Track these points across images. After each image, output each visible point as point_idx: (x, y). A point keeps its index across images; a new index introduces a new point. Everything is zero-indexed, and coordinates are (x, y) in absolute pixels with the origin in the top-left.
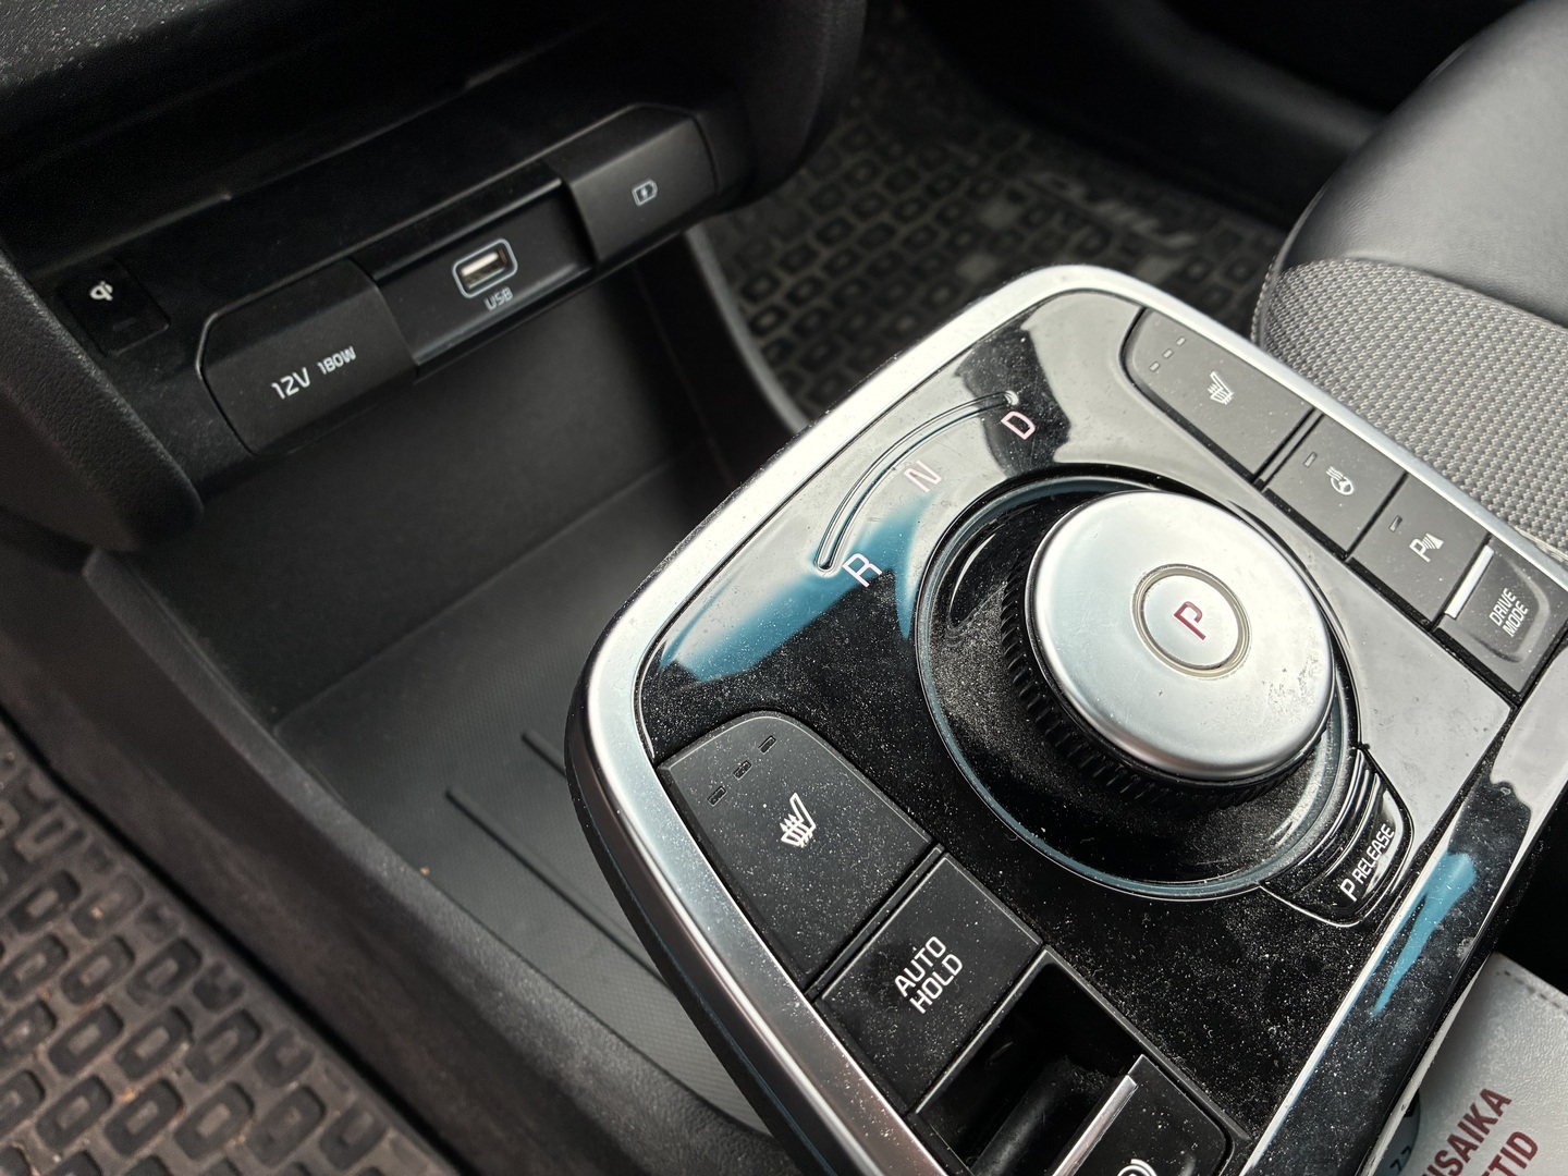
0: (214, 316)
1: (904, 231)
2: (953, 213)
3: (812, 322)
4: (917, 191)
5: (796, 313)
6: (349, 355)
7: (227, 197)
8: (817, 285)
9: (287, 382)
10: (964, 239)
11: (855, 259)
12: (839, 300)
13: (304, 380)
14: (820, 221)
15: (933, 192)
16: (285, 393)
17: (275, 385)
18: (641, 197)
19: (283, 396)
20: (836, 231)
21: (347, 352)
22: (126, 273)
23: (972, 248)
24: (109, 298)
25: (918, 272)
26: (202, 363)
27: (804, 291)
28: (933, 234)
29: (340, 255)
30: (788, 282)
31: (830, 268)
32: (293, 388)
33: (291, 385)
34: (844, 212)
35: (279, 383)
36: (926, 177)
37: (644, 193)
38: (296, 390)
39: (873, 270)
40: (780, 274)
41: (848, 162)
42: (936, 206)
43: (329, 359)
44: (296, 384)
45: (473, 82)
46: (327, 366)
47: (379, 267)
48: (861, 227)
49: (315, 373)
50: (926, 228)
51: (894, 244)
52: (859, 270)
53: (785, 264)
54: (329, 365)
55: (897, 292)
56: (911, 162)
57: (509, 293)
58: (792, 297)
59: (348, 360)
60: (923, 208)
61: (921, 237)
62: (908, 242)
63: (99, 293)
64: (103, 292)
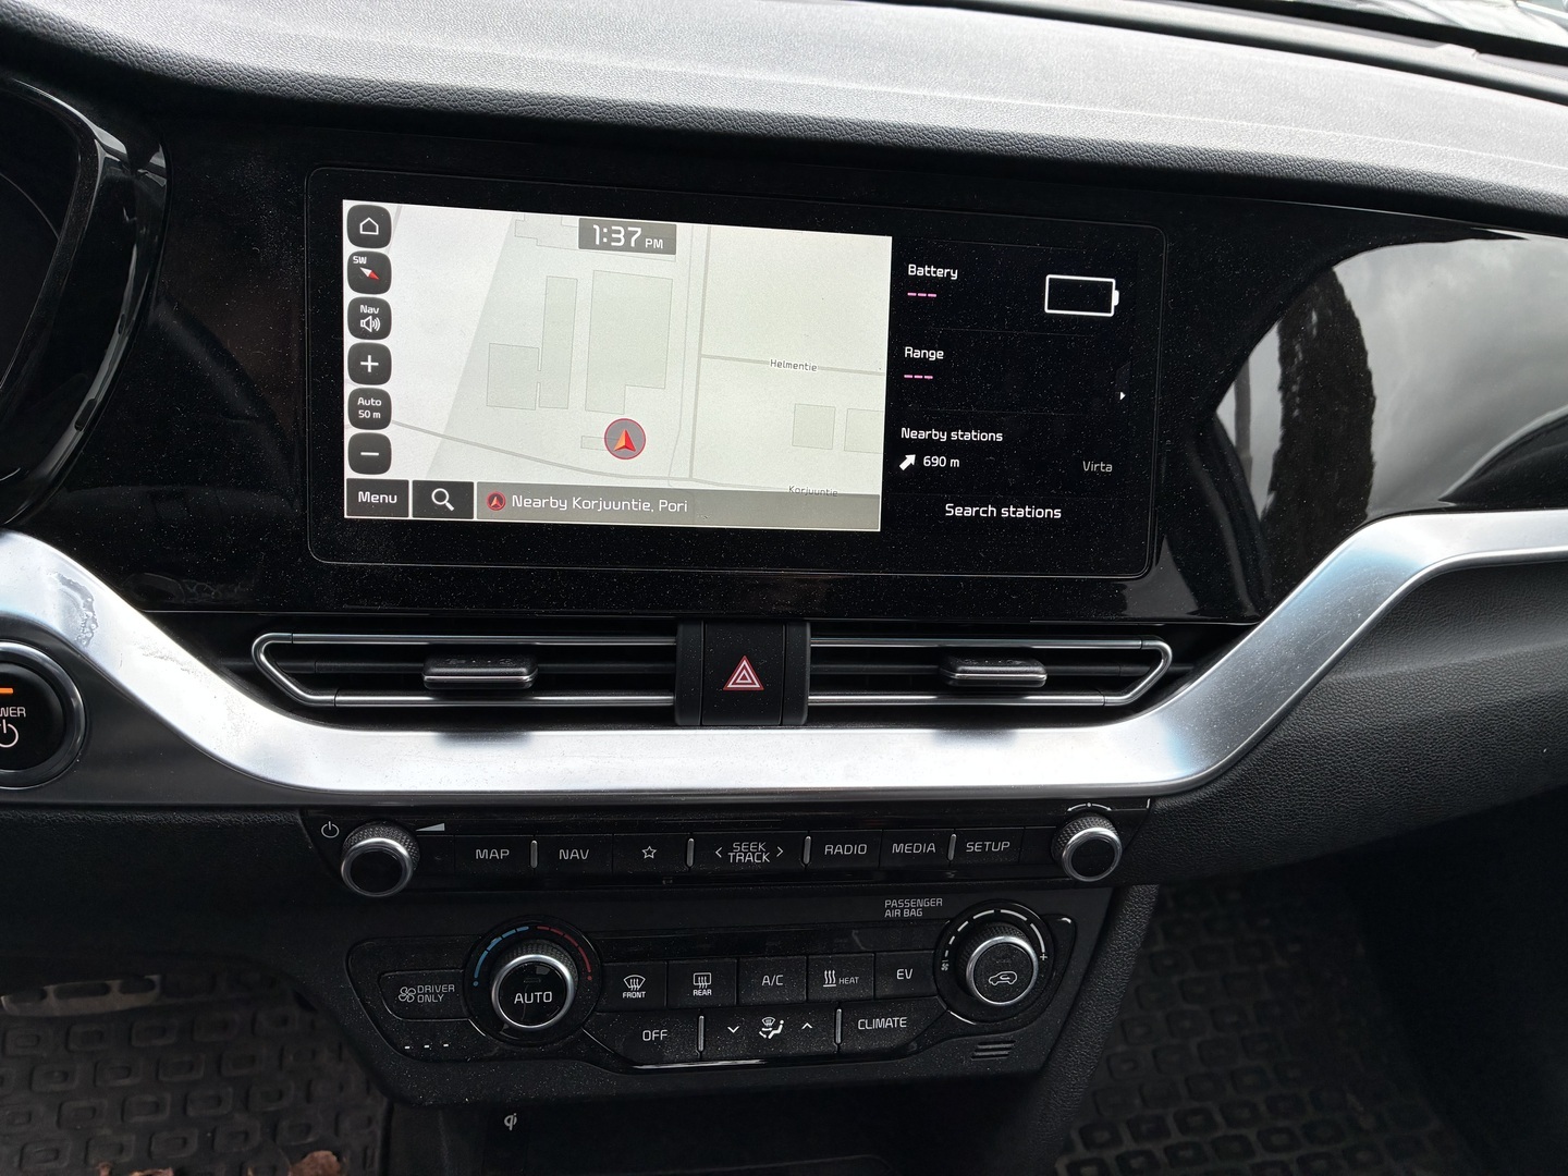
41: (1242, 1062)
42: (1304, 1150)
48: (1222, 1131)
50: (1284, 1165)
51: (1244, 1165)
53: (1134, 1127)
56: (1305, 1092)
58: (1123, 1162)
60: (1293, 1144)
62: (1258, 1169)
63: (509, 1121)
64: (511, 1122)
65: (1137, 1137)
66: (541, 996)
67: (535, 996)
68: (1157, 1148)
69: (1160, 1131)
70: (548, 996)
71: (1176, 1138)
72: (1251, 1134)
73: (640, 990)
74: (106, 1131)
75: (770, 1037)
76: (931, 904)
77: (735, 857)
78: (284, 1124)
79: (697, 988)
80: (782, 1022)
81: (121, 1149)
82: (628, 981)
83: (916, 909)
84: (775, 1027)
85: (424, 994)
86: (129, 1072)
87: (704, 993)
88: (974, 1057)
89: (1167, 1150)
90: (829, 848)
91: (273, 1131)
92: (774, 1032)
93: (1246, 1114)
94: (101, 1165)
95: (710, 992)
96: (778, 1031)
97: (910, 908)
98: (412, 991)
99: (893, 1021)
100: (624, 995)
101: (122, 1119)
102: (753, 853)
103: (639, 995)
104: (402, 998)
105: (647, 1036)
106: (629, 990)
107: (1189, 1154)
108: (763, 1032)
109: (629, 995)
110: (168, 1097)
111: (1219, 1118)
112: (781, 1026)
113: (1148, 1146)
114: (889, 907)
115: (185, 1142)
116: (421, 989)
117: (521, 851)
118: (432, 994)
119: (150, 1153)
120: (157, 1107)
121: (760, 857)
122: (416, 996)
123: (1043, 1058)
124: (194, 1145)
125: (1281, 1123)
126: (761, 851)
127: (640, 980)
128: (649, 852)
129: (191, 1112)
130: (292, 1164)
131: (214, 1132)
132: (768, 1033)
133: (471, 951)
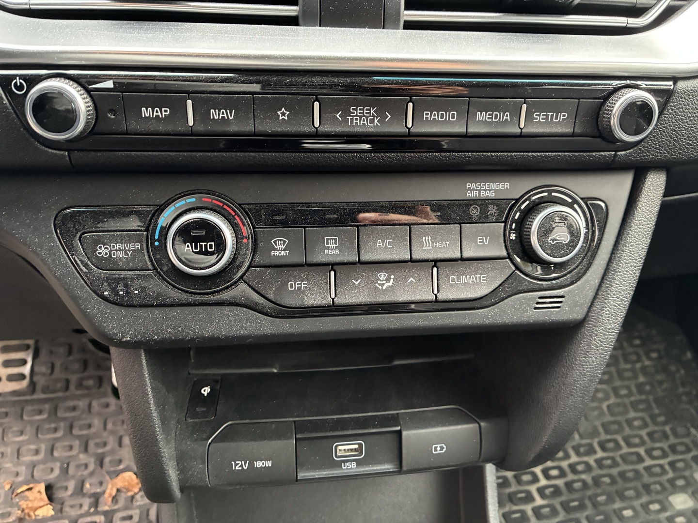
0: (230, 423)
1: (648, 462)
2: (680, 465)
3: (577, 485)
4: (665, 445)
5: (571, 477)
6: (269, 464)
7: (275, 371)
8: (588, 468)
9: (239, 464)
10: (680, 482)
11: (615, 464)
12: (596, 481)
13: (245, 466)
14: (604, 437)
15: (673, 449)
16: (235, 468)
17: (233, 463)
18: (436, 450)
19: (234, 469)
20: (611, 445)
21: (269, 462)
22: (219, 387)
23: (683, 489)
24: (206, 395)
25: (647, 487)
26: (212, 441)
27: (580, 468)
28: (664, 472)
29: (291, 419)
30: (574, 459)
31: (599, 462)
32: (240, 467)
33: (239, 466)
34: (619, 438)
35: (235, 463)
36: (673, 440)
37: (438, 449)
38: (241, 468)
39: (622, 474)
40: (571, 452)
41: (632, 414)
42: (671, 458)
43: (260, 462)
44: (241, 466)
45: (397, 362)
46: (258, 464)
47: (302, 432)
48: (625, 450)
49: (251, 465)
50: (661, 466)
51: (640, 467)
52: (615, 471)
53: (576, 449)
54: (259, 464)
55: (630, 493)
56: (667, 429)
57: (355, 465)
58: (572, 467)
59: (267, 466)
60: (664, 455)
61: (658, 470)
62: (648, 469)
63: (204, 391)
64: (206, 391)
65: (578, 454)
66: (206, 246)
67: (201, 246)
68: (591, 460)
69: (591, 451)
70: (211, 247)
71: (600, 454)
72: (641, 451)
73: (285, 250)
74: (9, 465)
75: (384, 288)
76: (501, 187)
77: (352, 120)
78: (107, 460)
79: (328, 248)
80: (393, 277)
81: (17, 474)
82: (275, 242)
83: (490, 190)
84: (388, 280)
85: (116, 250)
86: (22, 433)
87: (334, 252)
88: (535, 308)
89: (596, 461)
90: (427, 114)
91: (101, 464)
92: (387, 285)
93: (637, 440)
94: (6, 482)
95: (337, 251)
96: (390, 284)
97: (485, 190)
98: (106, 248)
99: (476, 278)
100: (272, 254)
101: (18, 458)
102: (367, 117)
103: (283, 253)
104: (99, 253)
105: (291, 287)
106: (276, 250)
107: (609, 462)
108: (379, 284)
109: (276, 253)
110: (43, 447)
111: (622, 443)
112: (392, 280)
113: (586, 459)
114: (469, 189)
115: (52, 470)
116: (114, 247)
117: (179, 111)
118: (122, 250)
119: (33, 476)
120: (37, 452)
121: (372, 121)
122: (110, 252)
123: (586, 310)
124: (57, 472)
125: (658, 445)
126: (373, 116)
127: (284, 242)
128: (283, 114)
129: (56, 454)
130: (111, 479)
131: (68, 464)
132: (382, 285)
133: (152, 218)
